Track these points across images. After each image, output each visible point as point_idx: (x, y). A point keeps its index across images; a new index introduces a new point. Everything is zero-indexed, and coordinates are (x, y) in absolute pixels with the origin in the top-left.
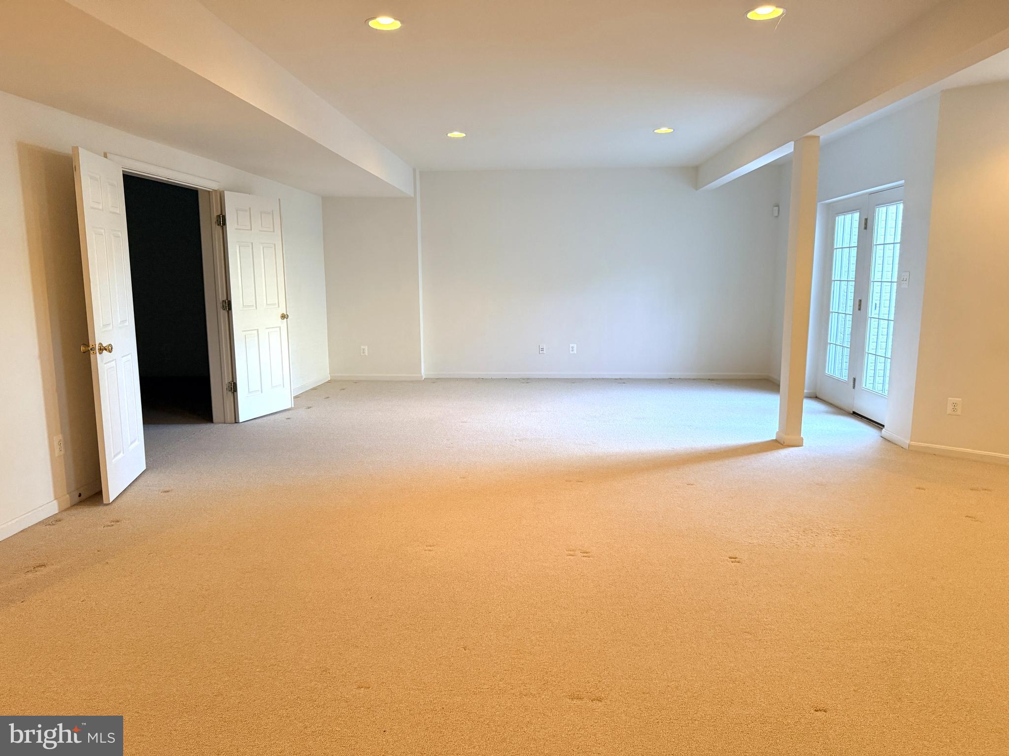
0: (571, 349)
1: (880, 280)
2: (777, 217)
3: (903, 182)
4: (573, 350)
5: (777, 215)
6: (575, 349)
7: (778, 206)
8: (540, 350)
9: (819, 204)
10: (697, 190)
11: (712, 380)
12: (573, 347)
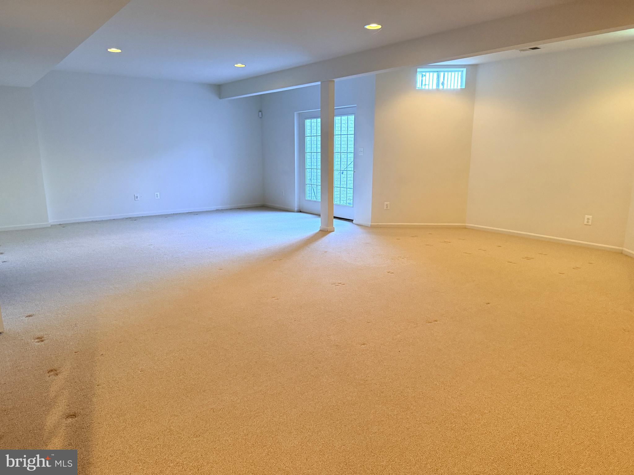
0: (156, 196)
1: (340, 152)
2: (261, 118)
3: (356, 105)
4: (157, 197)
5: (261, 117)
6: (159, 195)
7: (260, 111)
8: (135, 198)
9: (295, 113)
10: (220, 98)
11: (240, 209)
12: (157, 195)
